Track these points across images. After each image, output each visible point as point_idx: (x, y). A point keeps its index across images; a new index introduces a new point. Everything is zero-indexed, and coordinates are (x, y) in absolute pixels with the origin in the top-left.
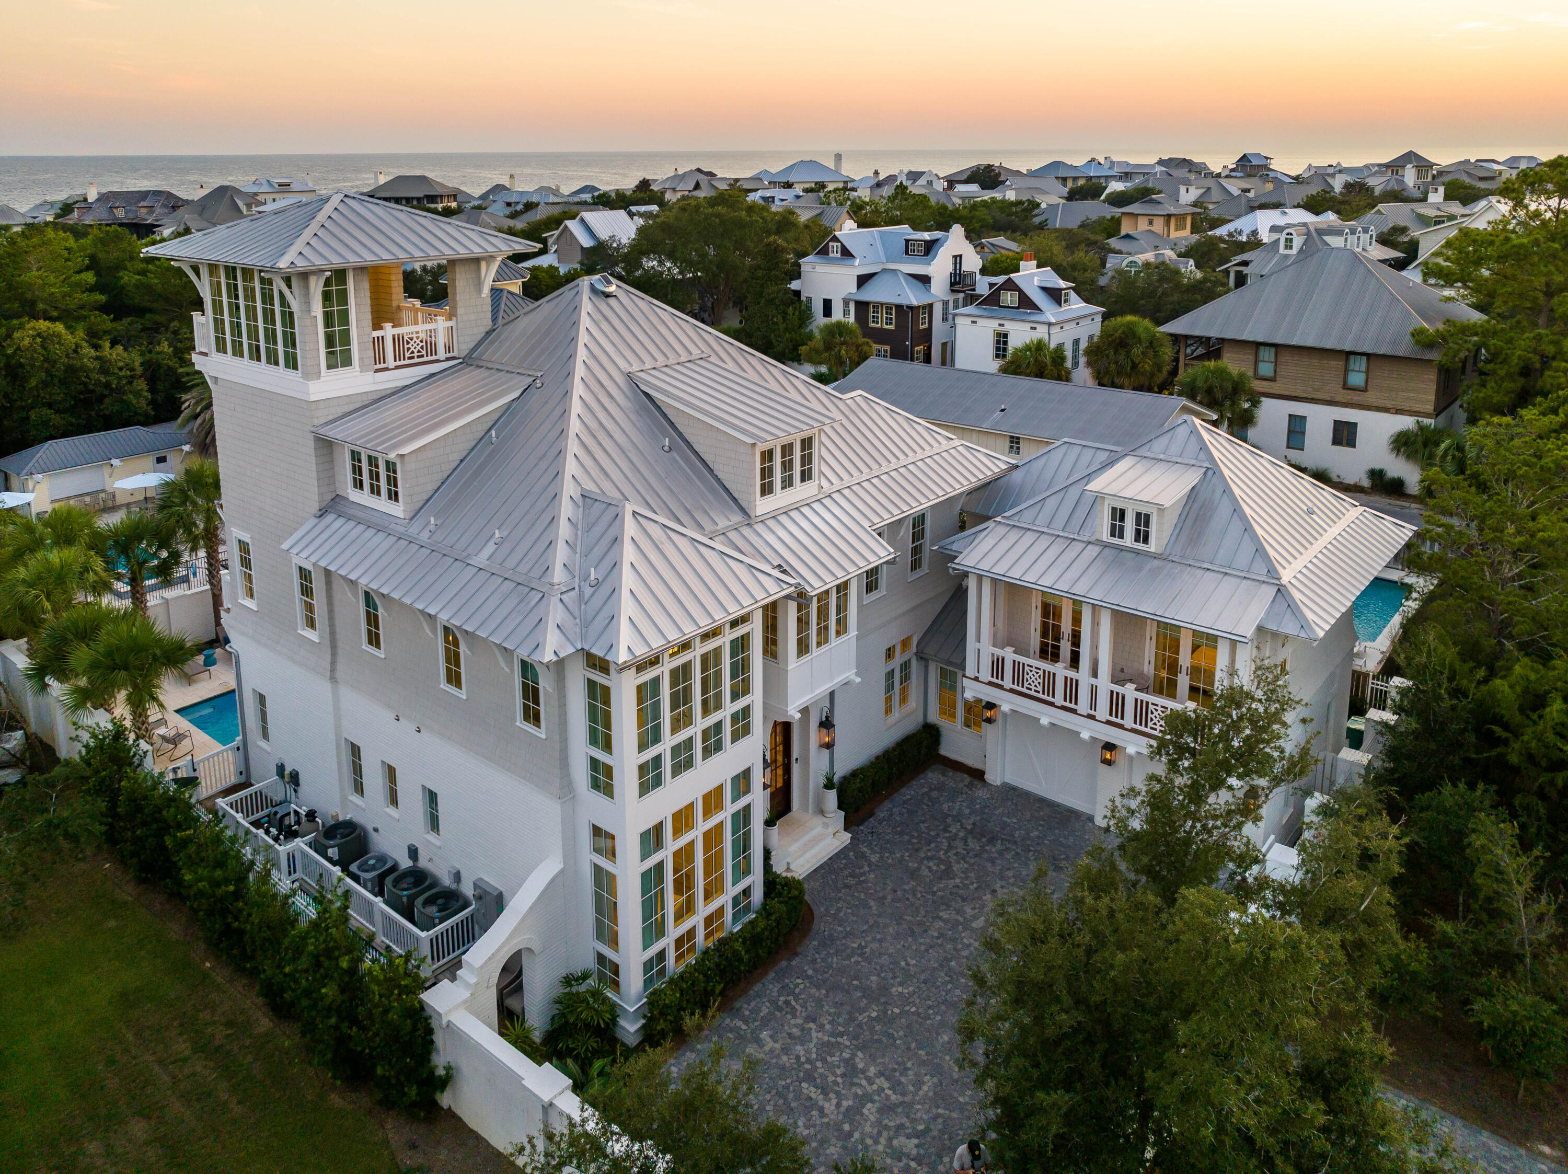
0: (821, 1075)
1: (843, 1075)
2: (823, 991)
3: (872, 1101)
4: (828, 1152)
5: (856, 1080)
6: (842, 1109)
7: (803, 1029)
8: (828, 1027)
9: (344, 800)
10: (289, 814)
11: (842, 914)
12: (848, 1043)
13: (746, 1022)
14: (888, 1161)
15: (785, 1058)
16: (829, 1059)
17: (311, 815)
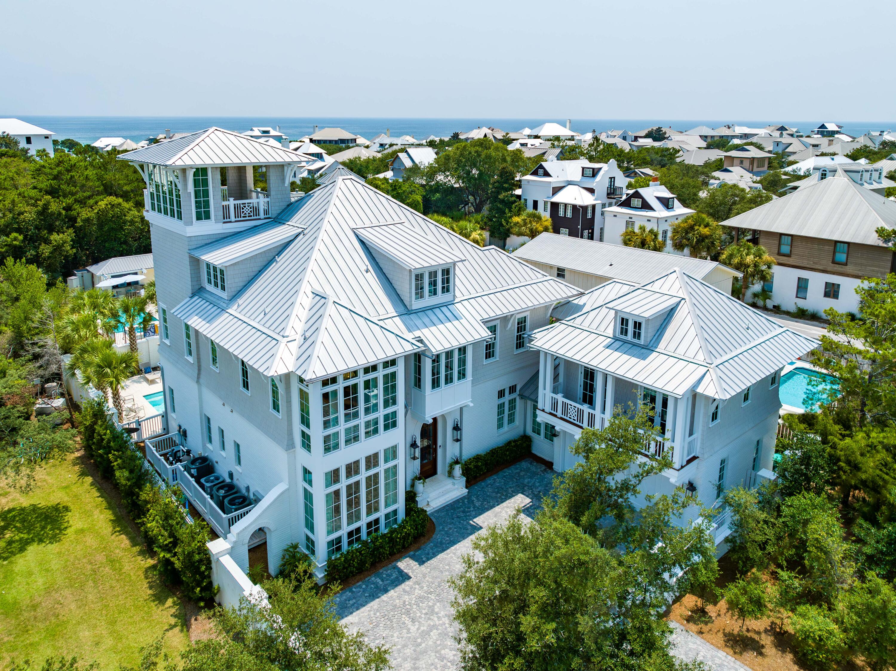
0: (414, 612)
1: (426, 614)
2: (428, 570)
3: (437, 629)
4: (406, 651)
5: (432, 617)
6: (420, 631)
7: (411, 588)
8: (425, 588)
9: (204, 446)
10: (179, 451)
11: (451, 531)
12: (433, 598)
13: (383, 581)
14: (436, 660)
15: (397, 601)
16: (421, 604)
17: (188, 452)
